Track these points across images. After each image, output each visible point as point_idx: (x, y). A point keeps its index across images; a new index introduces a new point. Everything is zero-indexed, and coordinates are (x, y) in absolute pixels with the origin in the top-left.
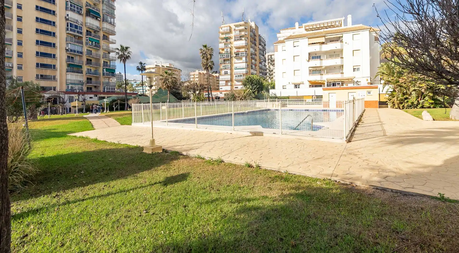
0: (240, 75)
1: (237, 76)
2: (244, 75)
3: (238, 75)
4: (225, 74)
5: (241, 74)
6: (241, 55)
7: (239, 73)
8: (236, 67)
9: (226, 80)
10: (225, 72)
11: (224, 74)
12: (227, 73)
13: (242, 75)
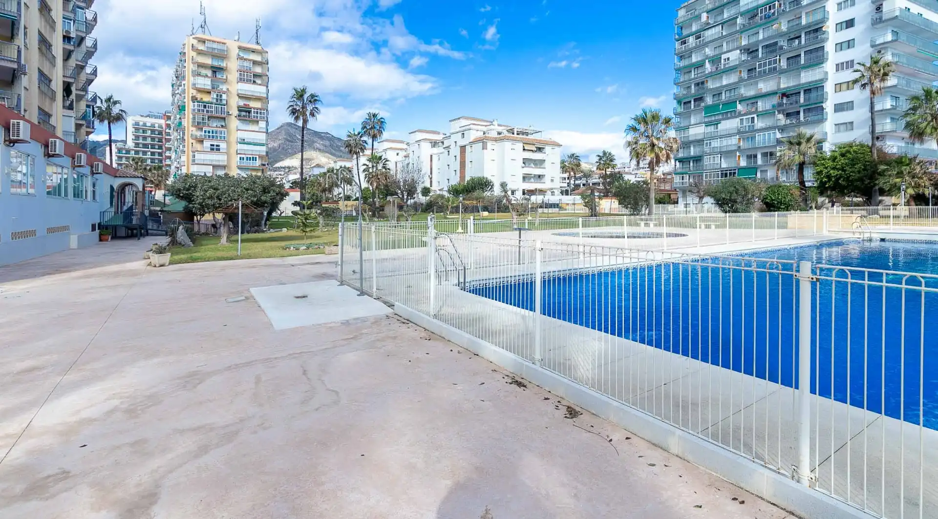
0: (251, 156)
1: (245, 159)
2: (261, 157)
3: (249, 156)
4: (212, 149)
5: (254, 156)
6: (256, 115)
7: (251, 153)
8: (244, 140)
9: (214, 163)
10: (213, 145)
11: (209, 150)
12: (218, 150)
13: (257, 157)
